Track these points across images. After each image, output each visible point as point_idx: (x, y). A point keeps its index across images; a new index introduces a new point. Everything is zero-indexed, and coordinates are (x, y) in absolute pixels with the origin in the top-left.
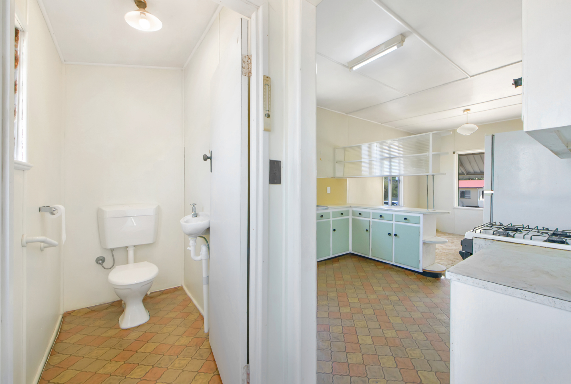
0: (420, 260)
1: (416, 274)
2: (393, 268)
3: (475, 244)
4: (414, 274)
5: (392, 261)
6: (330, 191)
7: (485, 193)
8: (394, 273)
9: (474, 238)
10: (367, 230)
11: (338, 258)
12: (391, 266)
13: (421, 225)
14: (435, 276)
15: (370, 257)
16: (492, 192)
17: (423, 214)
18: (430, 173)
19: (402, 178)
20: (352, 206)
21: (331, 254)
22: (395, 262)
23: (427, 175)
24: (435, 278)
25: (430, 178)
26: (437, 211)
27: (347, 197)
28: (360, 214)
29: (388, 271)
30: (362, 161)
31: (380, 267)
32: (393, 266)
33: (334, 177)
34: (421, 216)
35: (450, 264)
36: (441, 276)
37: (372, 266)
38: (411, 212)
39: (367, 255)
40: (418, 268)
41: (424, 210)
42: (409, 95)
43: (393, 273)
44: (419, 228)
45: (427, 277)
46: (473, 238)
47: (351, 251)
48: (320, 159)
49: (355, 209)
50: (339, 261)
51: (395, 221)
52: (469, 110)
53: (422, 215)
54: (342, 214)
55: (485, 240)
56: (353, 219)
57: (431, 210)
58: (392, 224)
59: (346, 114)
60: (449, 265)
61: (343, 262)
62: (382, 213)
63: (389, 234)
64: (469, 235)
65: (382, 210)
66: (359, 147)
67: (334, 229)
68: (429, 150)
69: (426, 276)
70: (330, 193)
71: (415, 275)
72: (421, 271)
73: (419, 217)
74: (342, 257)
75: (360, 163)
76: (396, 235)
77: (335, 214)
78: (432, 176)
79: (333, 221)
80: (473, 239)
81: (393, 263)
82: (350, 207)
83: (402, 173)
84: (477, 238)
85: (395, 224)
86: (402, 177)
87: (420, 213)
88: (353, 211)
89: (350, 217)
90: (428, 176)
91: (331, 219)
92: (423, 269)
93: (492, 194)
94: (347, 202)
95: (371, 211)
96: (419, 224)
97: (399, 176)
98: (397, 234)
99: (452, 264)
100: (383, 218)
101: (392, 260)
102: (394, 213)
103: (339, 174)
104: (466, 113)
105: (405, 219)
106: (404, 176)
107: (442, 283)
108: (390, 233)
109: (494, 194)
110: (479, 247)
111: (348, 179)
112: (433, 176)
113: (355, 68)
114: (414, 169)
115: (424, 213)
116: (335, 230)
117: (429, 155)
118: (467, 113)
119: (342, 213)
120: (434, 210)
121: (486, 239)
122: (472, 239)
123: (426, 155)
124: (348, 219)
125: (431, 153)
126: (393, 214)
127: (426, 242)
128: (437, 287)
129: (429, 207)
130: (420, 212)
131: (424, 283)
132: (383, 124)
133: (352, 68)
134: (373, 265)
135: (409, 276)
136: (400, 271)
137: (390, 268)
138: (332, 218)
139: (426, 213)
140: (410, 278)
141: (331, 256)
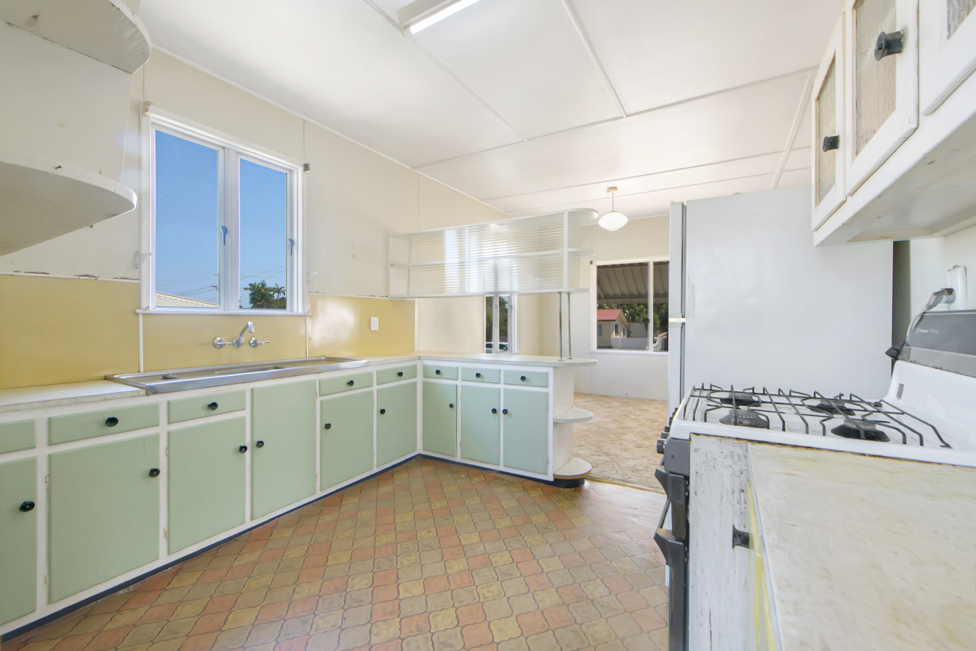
0: (549, 457)
1: (542, 485)
2: (502, 477)
3: (696, 450)
4: (539, 486)
5: (499, 465)
6: (377, 327)
7: (671, 323)
8: (503, 489)
9: (693, 437)
10: (451, 406)
11: (391, 470)
12: (498, 475)
13: (550, 390)
14: (573, 484)
15: (458, 459)
16: (684, 320)
17: (554, 367)
18: (565, 289)
19: (515, 299)
20: (423, 357)
21: (375, 466)
22: (504, 466)
23: (560, 293)
24: (573, 489)
25: (565, 297)
26: (575, 360)
27: (415, 338)
28: (438, 372)
29: (492, 486)
30: (446, 262)
31: (476, 480)
32: (501, 475)
33: (386, 297)
34: (550, 371)
35: (593, 453)
36: (583, 483)
37: (462, 478)
38: (532, 364)
39: (452, 456)
40: (546, 473)
41: (555, 359)
42: (528, 140)
43: (500, 490)
44: (547, 394)
45: (561, 489)
46: (692, 435)
47: (420, 450)
48: (354, 255)
49: (428, 363)
50: (393, 477)
51: (504, 384)
52: (615, 188)
53: (552, 369)
54: (400, 374)
55: (720, 440)
56: (425, 384)
57: (566, 360)
58: (499, 389)
59: (412, 168)
60: (593, 455)
61: (401, 478)
62: (479, 367)
63: (494, 411)
64: (680, 429)
65: (480, 361)
66: (439, 235)
67: (382, 409)
68: (563, 245)
69: (559, 486)
70: (377, 329)
71: (540, 488)
72: (551, 479)
73: (547, 373)
74: (402, 466)
75: (442, 266)
76: (505, 412)
77: (382, 377)
78: (567, 296)
79: (378, 390)
80: (690, 439)
81: (502, 468)
82: (419, 358)
83: (516, 288)
84: (701, 437)
85: (505, 390)
86: (516, 297)
87: (548, 365)
88: (425, 368)
89: (419, 380)
90: (562, 294)
91: (375, 388)
92: (554, 475)
93: (683, 324)
94: (416, 348)
95: (460, 365)
96: (547, 387)
97: (511, 293)
98: (509, 410)
99: (596, 453)
100: (483, 378)
101: (499, 463)
102: (503, 368)
103: (398, 289)
104: (611, 193)
105: (523, 378)
106: (520, 295)
107: (586, 498)
108: (494, 408)
109: (686, 323)
110: (705, 458)
111: (417, 300)
112: (569, 294)
113: (415, 29)
114: (538, 279)
115: (556, 365)
116: (384, 410)
117: (563, 253)
118: (613, 193)
119: (400, 372)
120: (571, 359)
121: (722, 437)
122: (688, 438)
123: (558, 254)
124: (415, 384)
125: (566, 250)
126: (500, 370)
127: (560, 422)
128: (579, 508)
129: (563, 355)
130: (549, 363)
131: (556, 503)
132: (482, 202)
133: (407, 27)
134: (463, 476)
135: (530, 493)
136: (513, 482)
137: (496, 478)
138: (378, 384)
139: (560, 365)
140: (532, 496)
141: (376, 470)
